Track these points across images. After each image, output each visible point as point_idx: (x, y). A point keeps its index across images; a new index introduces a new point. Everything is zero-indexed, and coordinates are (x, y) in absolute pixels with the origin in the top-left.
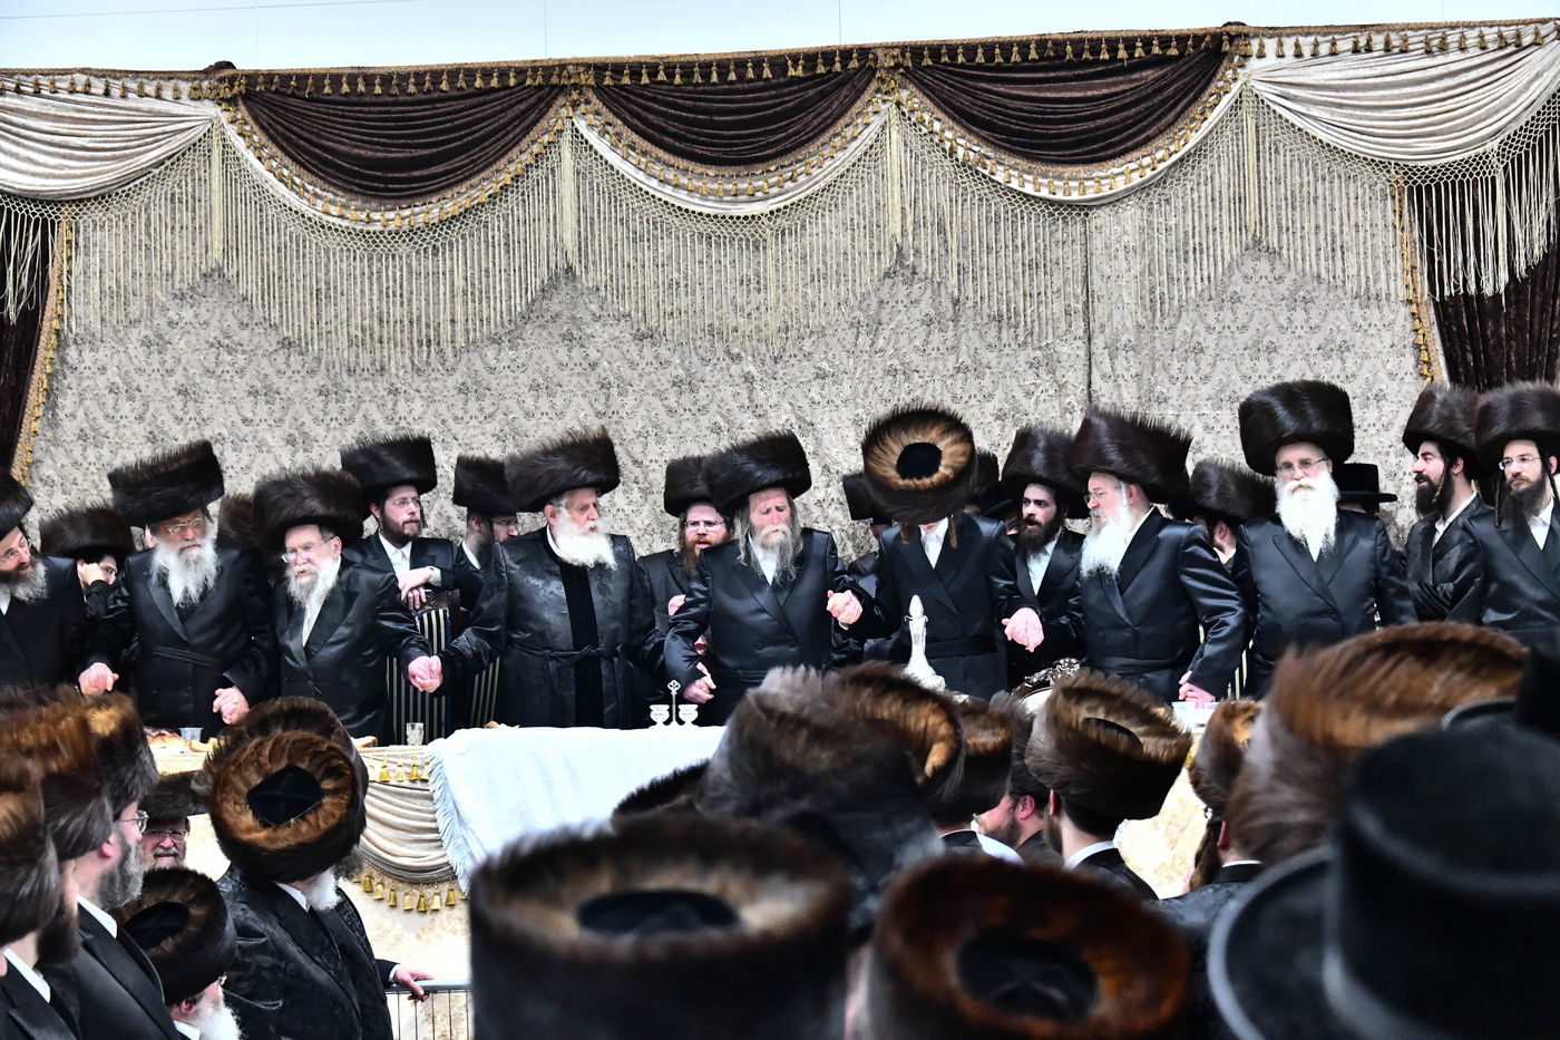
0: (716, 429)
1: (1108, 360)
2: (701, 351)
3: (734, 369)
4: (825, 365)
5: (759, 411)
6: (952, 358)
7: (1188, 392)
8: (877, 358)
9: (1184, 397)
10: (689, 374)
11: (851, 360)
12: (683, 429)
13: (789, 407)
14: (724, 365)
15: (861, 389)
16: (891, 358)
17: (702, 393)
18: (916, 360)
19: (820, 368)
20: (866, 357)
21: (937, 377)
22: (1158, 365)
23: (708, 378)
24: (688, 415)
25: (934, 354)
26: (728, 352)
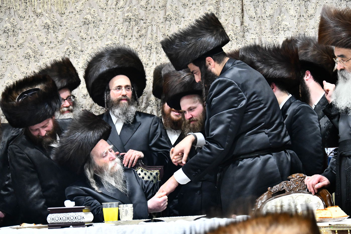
0: (27, 57)
1: (253, 7)
2: (20, 12)
3: (38, 21)
4: (89, 17)
5: (52, 45)
6: (162, 12)
7: (301, 24)
8: (119, 12)
9: (299, 27)
10: (14, 26)
11: (105, 13)
12: (10, 57)
13: (68, 41)
14: (32, 19)
15: (110, 29)
16: (128, 11)
17: (20, 36)
18: (142, 13)
19: (86, 19)
20: (113, 11)
21: (154, 23)
22: (283, 9)
23: (24, 27)
24: (12, 49)
25: (152, 10)
26: (34, 12)
